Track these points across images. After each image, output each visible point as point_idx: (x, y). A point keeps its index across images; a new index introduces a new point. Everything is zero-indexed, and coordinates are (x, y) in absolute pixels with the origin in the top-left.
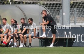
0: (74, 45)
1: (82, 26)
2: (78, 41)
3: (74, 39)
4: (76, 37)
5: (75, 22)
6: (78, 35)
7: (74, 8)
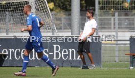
0: (5, 64)
1: (16, 37)
2: (10, 58)
3: (5, 56)
4: (7, 53)
5: (7, 32)
6: (10, 50)
7: (7, 11)
